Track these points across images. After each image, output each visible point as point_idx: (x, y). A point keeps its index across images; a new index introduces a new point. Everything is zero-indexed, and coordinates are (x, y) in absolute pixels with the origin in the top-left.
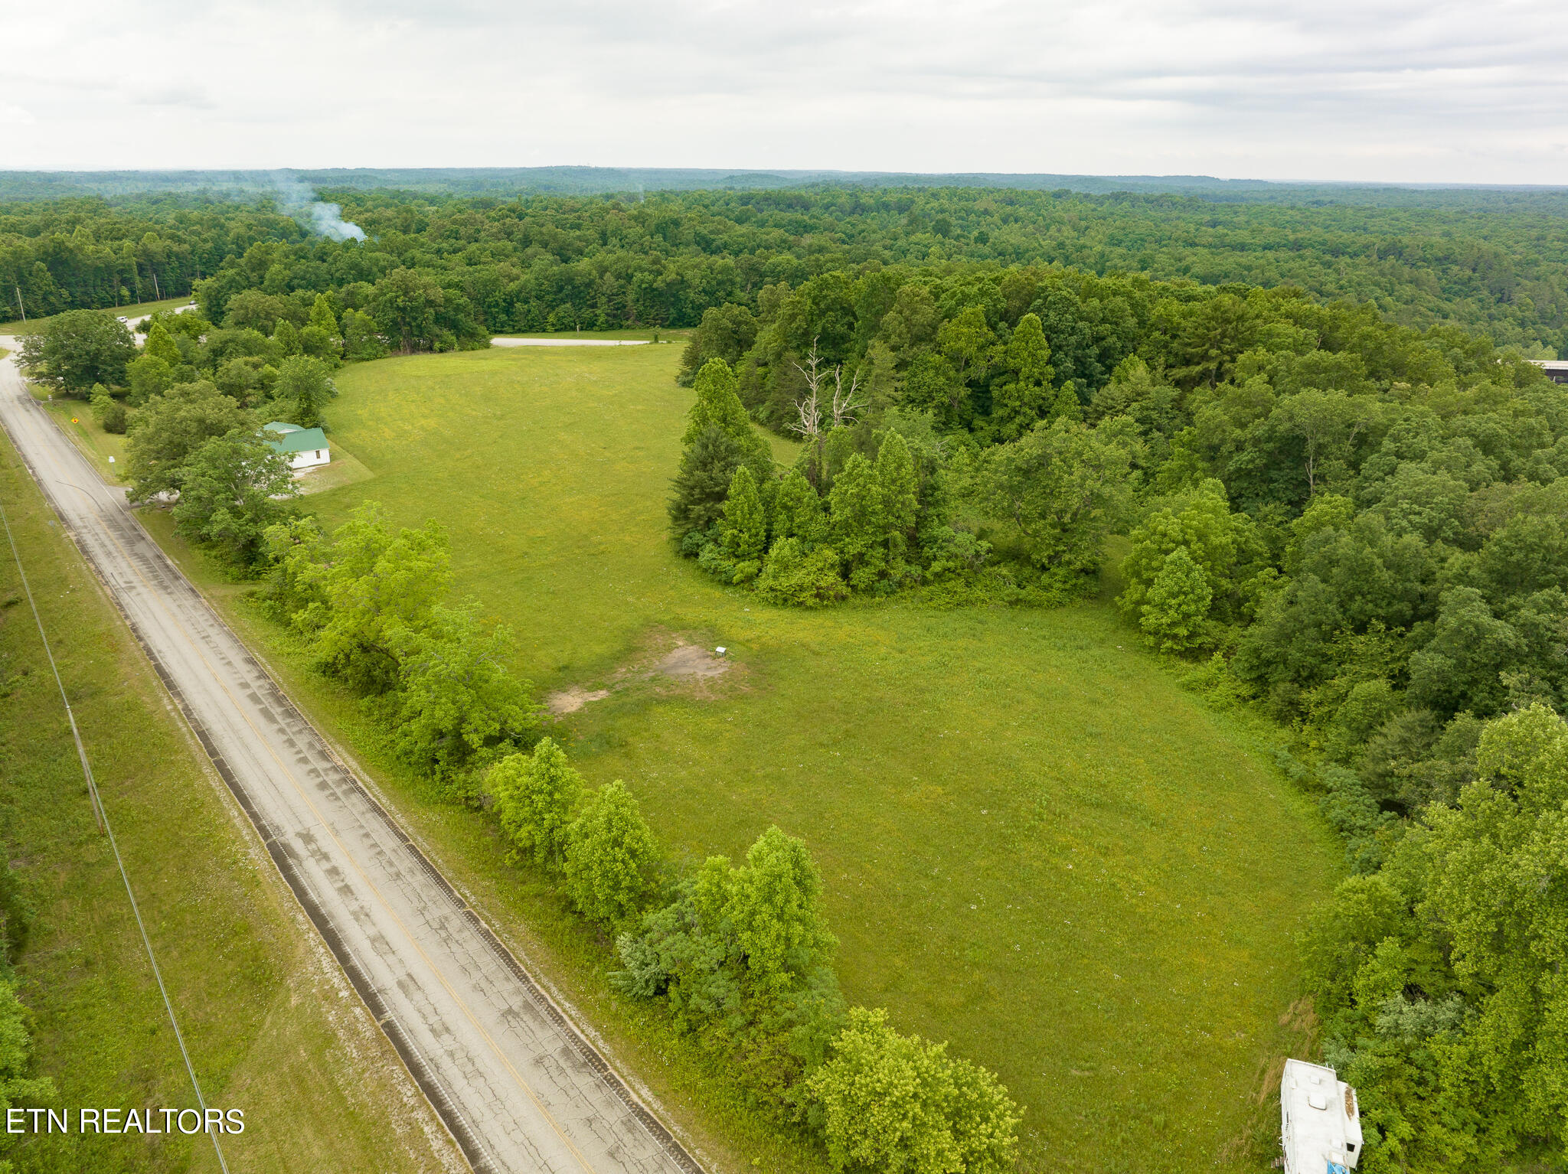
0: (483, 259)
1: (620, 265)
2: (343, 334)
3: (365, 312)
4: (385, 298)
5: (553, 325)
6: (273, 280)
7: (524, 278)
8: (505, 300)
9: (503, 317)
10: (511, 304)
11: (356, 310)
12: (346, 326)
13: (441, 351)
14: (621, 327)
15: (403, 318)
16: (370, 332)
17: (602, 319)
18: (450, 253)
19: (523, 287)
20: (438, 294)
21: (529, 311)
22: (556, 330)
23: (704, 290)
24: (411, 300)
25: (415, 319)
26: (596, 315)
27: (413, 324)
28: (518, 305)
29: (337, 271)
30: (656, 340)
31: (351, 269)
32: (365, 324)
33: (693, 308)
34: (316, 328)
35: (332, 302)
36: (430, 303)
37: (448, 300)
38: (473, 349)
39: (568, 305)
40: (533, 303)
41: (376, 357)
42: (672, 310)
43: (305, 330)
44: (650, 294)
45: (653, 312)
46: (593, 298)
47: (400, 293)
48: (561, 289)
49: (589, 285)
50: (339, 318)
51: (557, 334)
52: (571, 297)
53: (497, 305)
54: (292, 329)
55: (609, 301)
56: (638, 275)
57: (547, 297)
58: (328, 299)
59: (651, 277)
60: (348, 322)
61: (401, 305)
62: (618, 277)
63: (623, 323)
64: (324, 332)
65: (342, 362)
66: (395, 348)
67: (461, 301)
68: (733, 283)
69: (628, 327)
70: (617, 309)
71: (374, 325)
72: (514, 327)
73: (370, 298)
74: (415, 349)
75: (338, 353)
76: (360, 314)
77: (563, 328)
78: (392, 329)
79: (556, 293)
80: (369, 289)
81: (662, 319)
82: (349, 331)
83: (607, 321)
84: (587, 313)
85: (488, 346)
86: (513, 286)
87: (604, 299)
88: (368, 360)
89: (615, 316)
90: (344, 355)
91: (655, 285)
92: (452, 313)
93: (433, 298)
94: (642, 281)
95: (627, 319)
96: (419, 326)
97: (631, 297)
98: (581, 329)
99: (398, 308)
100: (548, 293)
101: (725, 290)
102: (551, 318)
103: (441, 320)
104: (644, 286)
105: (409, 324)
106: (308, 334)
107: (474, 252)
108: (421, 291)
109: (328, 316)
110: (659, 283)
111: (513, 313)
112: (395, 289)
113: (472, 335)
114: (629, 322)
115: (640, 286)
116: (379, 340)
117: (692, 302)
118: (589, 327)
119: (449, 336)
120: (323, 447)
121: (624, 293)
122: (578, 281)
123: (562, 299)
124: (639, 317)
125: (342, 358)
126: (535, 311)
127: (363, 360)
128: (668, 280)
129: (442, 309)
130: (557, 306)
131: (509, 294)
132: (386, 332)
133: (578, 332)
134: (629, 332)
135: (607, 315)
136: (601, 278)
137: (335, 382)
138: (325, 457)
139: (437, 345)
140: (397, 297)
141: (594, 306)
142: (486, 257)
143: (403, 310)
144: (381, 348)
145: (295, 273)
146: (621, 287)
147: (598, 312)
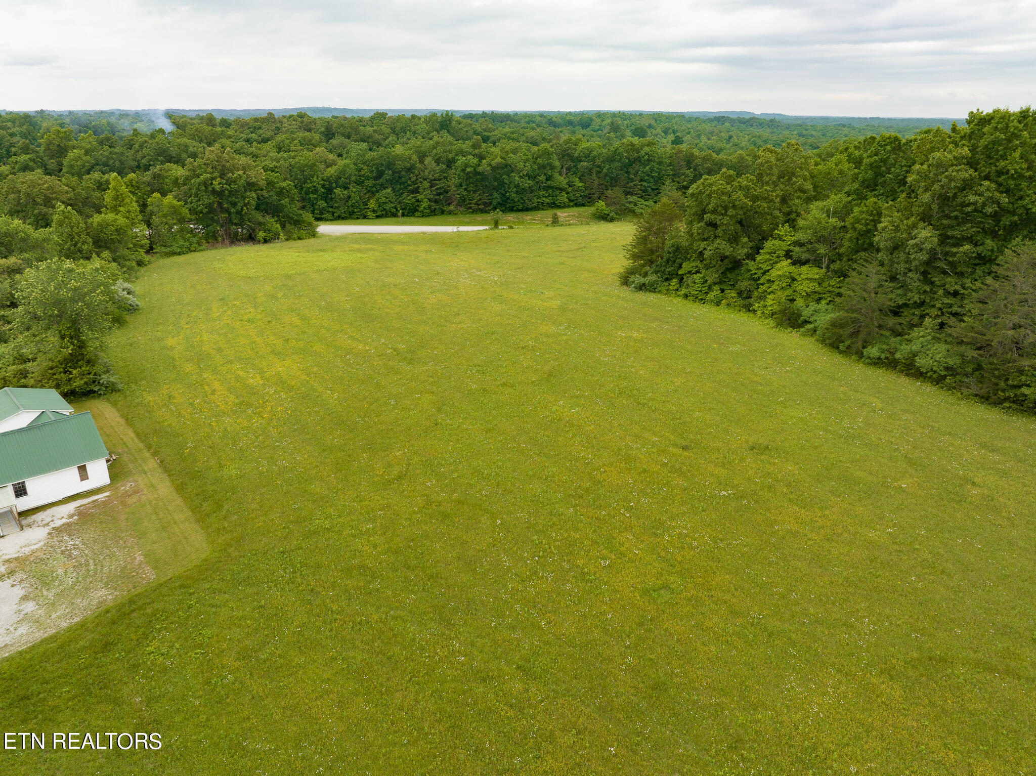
0: (293, 148)
1: (440, 149)
2: (149, 225)
3: (175, 197)
4: (198, 180)
5: (374, 211)
6: (71, 166)
7: (341, 163)
8: (323, 186)
9: (322, 204)
10: (330, 191)
11: (164, 194)
12: (152, 213)
13: (266, 241)
14: (443, 212)
15: (220, 204)
16: (181, 221)
17: (425, 204)
18: (259, 143)
19: (343, 172)
20: (258, 175)
21: (349, 197)
22: (377, 217)
23: (527, 175)
24: (229, 182)
25: (234, 204)
26: (418, 201)
27: (233, 210)
28: (338, 191)
29: (143, 157)
30: (496, 224)
31: (158, 155)
32: (175, 211)
33: (517, 192)
34: (111, 216)
35: (134, 187)
36: (251, 186)
37: (270, 184)
38: (299, 239)
39: (389, 190)
40: (353, 188)
41: (190, 250)
42: (496, 195)
43: (97, 219)
44: (474, 179)
45: (476, 197)
46: (414, 183)
47: (216, 174)
48: (380, 174)
49: (409, 170)
50: (144, 206)
51: (378, 220)
52: (391, 182)
53: (315, 191)
54: (76, 217)
55: (431, 187)
56: (461, 160)
57: (367, 183)
58: (130, 184)
59: (476, 161)
60: (156, 209)
61: (218, 188)
62: (438, 161)
63: (445, 208)
64: (122, 221)
65: (147, 258)
66: (212, 239)
67: (284, 184)
68: (552, 168)
69: (450, 213)
70: (439, 194)
71: (185, 211)
72: (333, 213)
73: (181, 181)
74: (234, 240)
75: (142, 247)
76: (169, 198)
77: (384, 214)
78: (206, 217)
79: (376, 178)
80: (178, 171)
81: (484, 204)
82: (155, 220)
83: (430, 207)
84: (408, 199)
85: (314, 235)
86: (331, 171)
87: (426, 184)
88: (179, 254)
89: (436, 201)
90: (151, 248)
91: (480, 169)
92: (275, 198)
93: (254, 180)
94: (466, 166)
95: (449, 204)
96: (239, 213)
97: (454, 181)
98: (403, 215)
99: (214, 192)
100: (368, 178)
101: (545, 174)
102: (372, 204)
103: (264, 206)
104: (468, 170)
105: (227, 211)
106: (99, 224)
107: (283, 141)
108: (241, 172)
109: (127, 200)
110: (484, 167)
111: (331, 199)
112: (209, 170)
113: (297, 223)
114: (452, 208)
115: (463, 170)
116: (192, 230)
117: (517, 186)
118: (411, 212)
119: (273, 223)
120: (94, 457)
121: (445, 178)
122: (399, 165)
123: (382, 185)
124: (462, 202)
125: (147, 252)
126: (355, 197)
127: (174, 254)
128: (494, 163)
129: (265, 193)
130: (377, 191)
131: (328, 179)
132: (198, 221)
133: (401, 219)
134: (451, 218)
135: (430, 200)
136: (422, 162)
137: (136, 287)
138: (99, 473)
139: (261, 234)
140: (213, 179)
141: (416, 191)
142: (295, 145)
143: (220, 194)
144: (195, 240)
145: (96, 159)
146: (443, 171)
147: (420, 197)
